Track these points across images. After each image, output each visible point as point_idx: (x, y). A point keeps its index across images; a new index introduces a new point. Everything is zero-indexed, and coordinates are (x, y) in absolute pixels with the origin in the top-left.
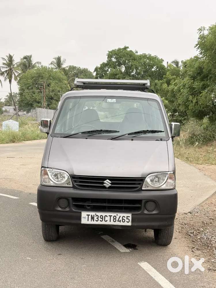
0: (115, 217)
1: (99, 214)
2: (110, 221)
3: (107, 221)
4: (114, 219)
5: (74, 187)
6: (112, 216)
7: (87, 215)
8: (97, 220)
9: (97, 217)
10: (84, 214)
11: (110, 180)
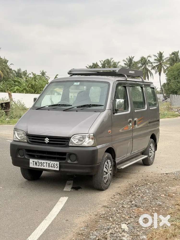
0: (49, 164)
1: (40, 161)
2: (46, 167)
3: (44, 166)
4: (49, 165)
5: (28, 142)
6: (47, 163)
7: (33, 161)
8: (39, 165)
9: (39, 163)
10: (31, 161)
11: (48, 138)
